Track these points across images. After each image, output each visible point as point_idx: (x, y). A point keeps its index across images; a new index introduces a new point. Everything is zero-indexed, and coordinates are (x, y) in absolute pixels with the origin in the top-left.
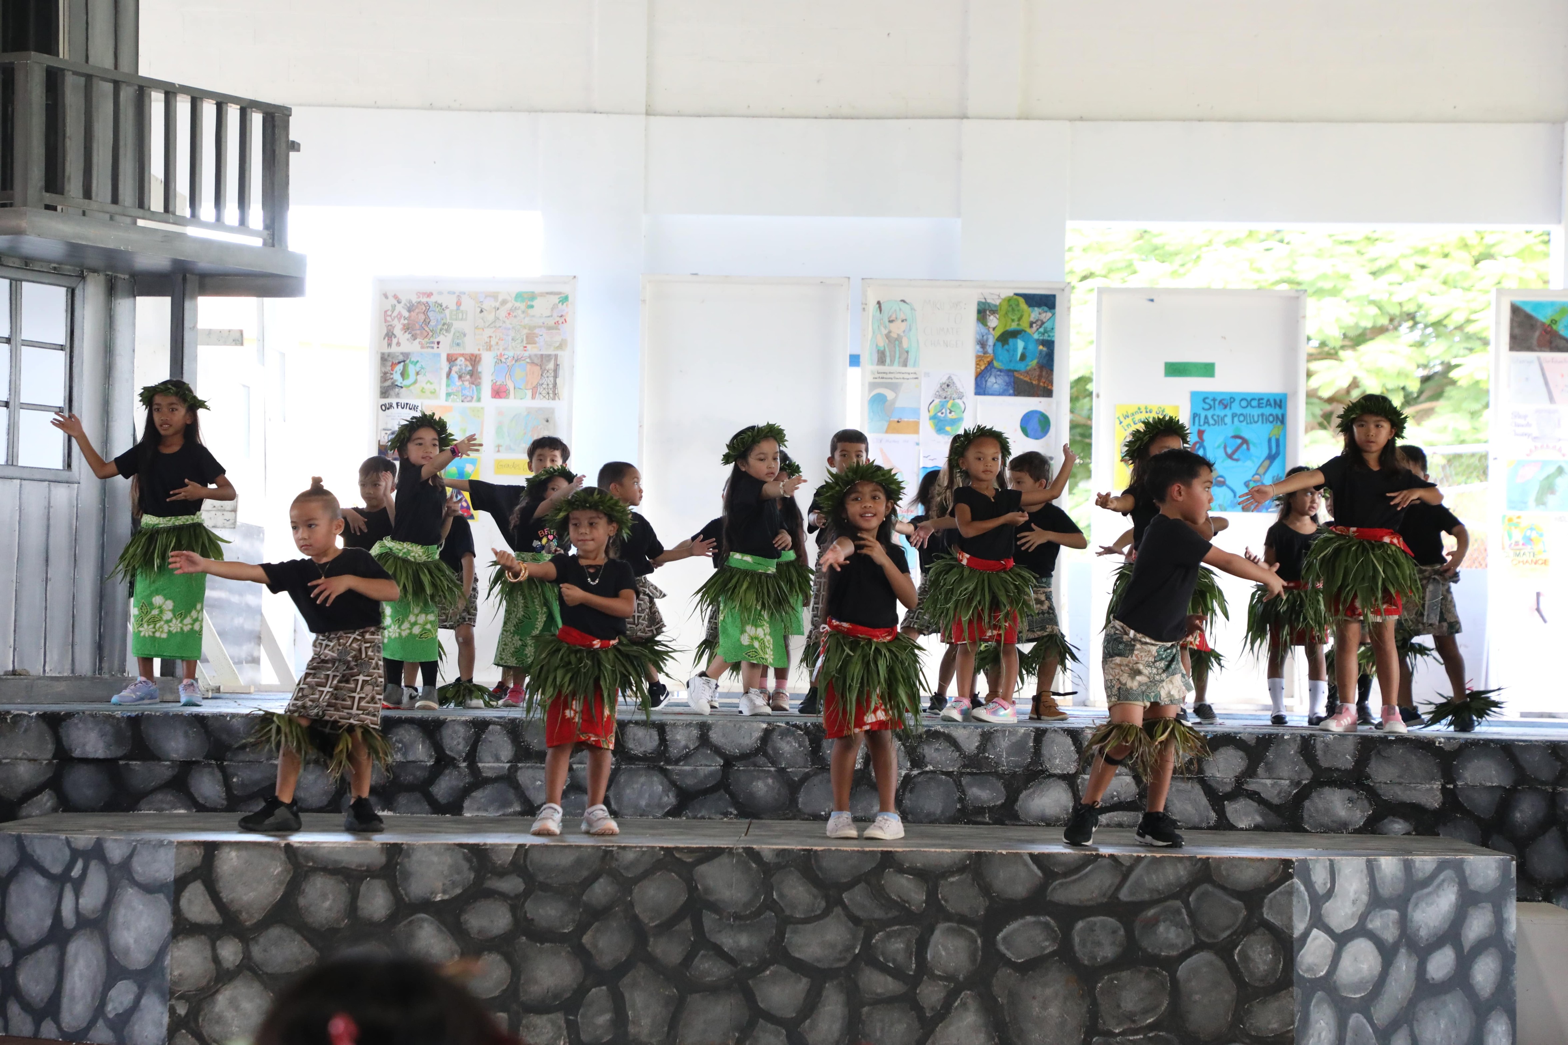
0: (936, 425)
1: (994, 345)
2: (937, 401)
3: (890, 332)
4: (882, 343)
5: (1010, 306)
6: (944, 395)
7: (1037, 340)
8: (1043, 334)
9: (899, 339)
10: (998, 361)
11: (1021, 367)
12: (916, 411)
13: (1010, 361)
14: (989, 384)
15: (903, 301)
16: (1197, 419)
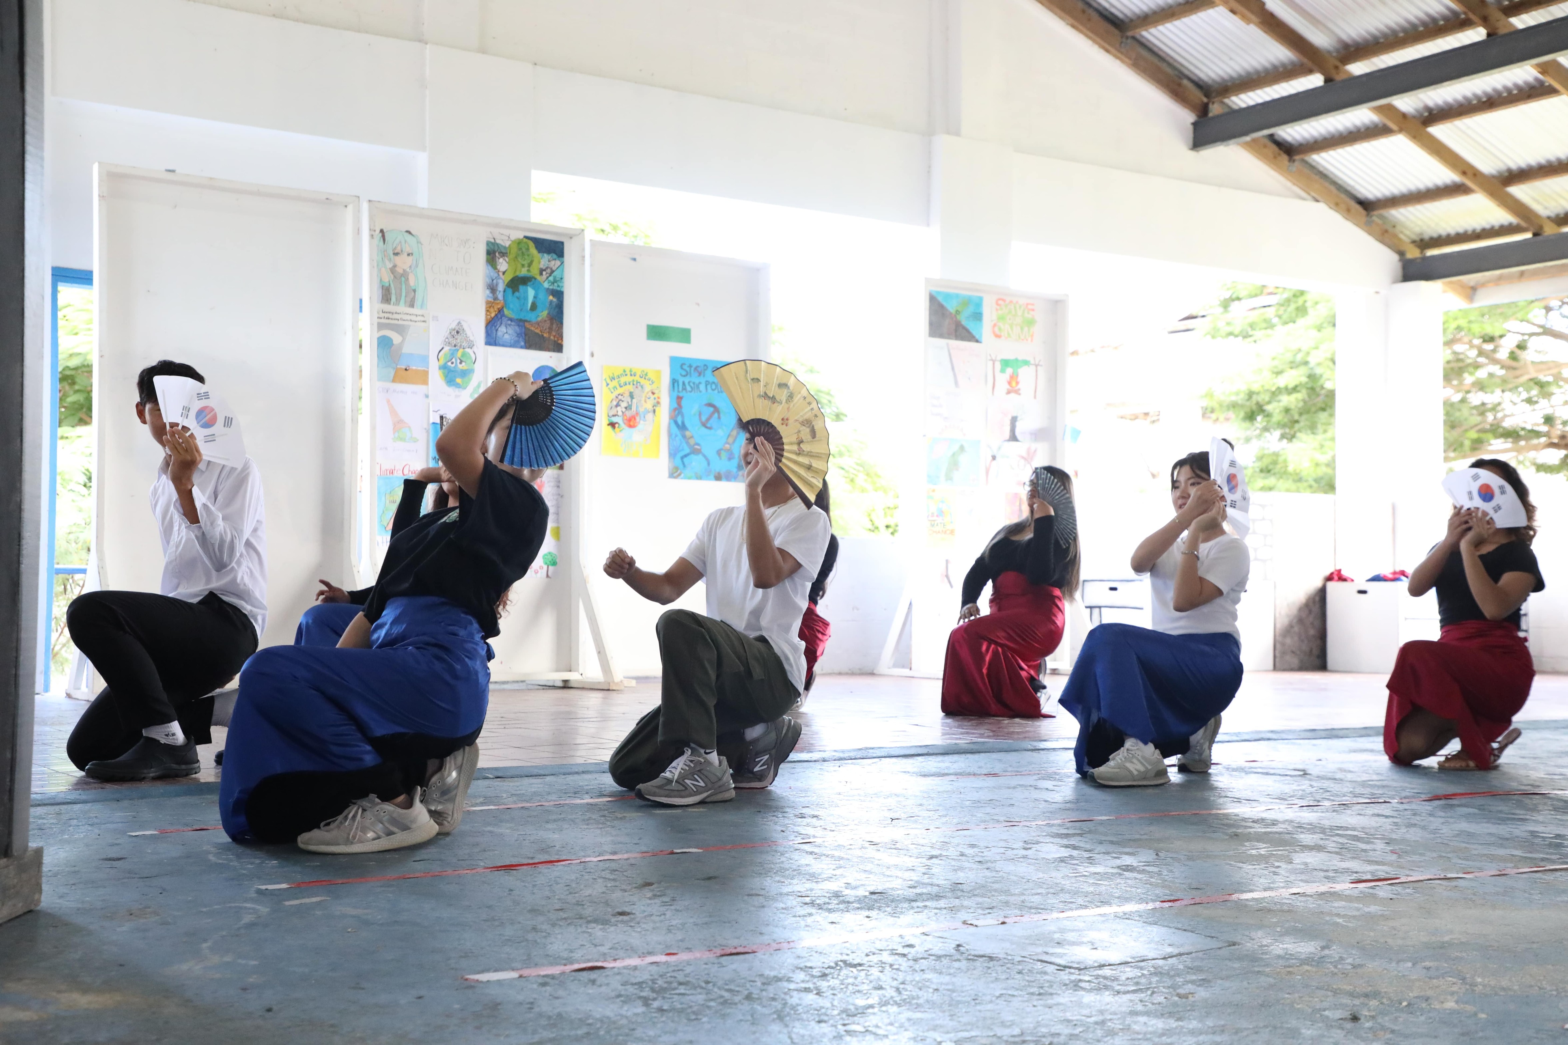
0: (446, 376)
1: (504, 291)
2: (447, 349)
3: (395, 266)
4: (387, 278)
5: (520, 249)
6: (454, 342)
7: (548, 289)
8: (553, 283)
9: (405, 275)
10: (509, 309)
11: (532, 317)
12: (425, 359)
13: (521, 310)
14: (500, 334)
15: (409, 232)
16: (676, 384)
